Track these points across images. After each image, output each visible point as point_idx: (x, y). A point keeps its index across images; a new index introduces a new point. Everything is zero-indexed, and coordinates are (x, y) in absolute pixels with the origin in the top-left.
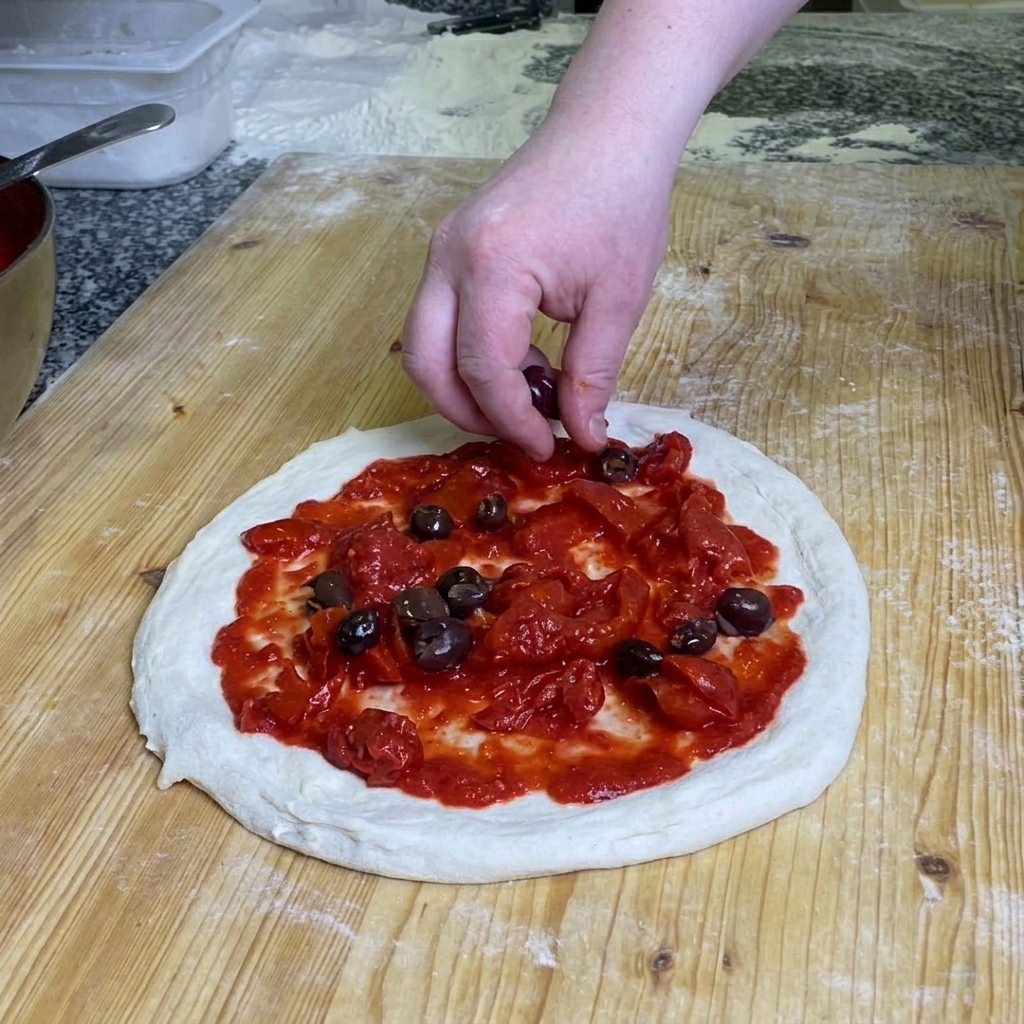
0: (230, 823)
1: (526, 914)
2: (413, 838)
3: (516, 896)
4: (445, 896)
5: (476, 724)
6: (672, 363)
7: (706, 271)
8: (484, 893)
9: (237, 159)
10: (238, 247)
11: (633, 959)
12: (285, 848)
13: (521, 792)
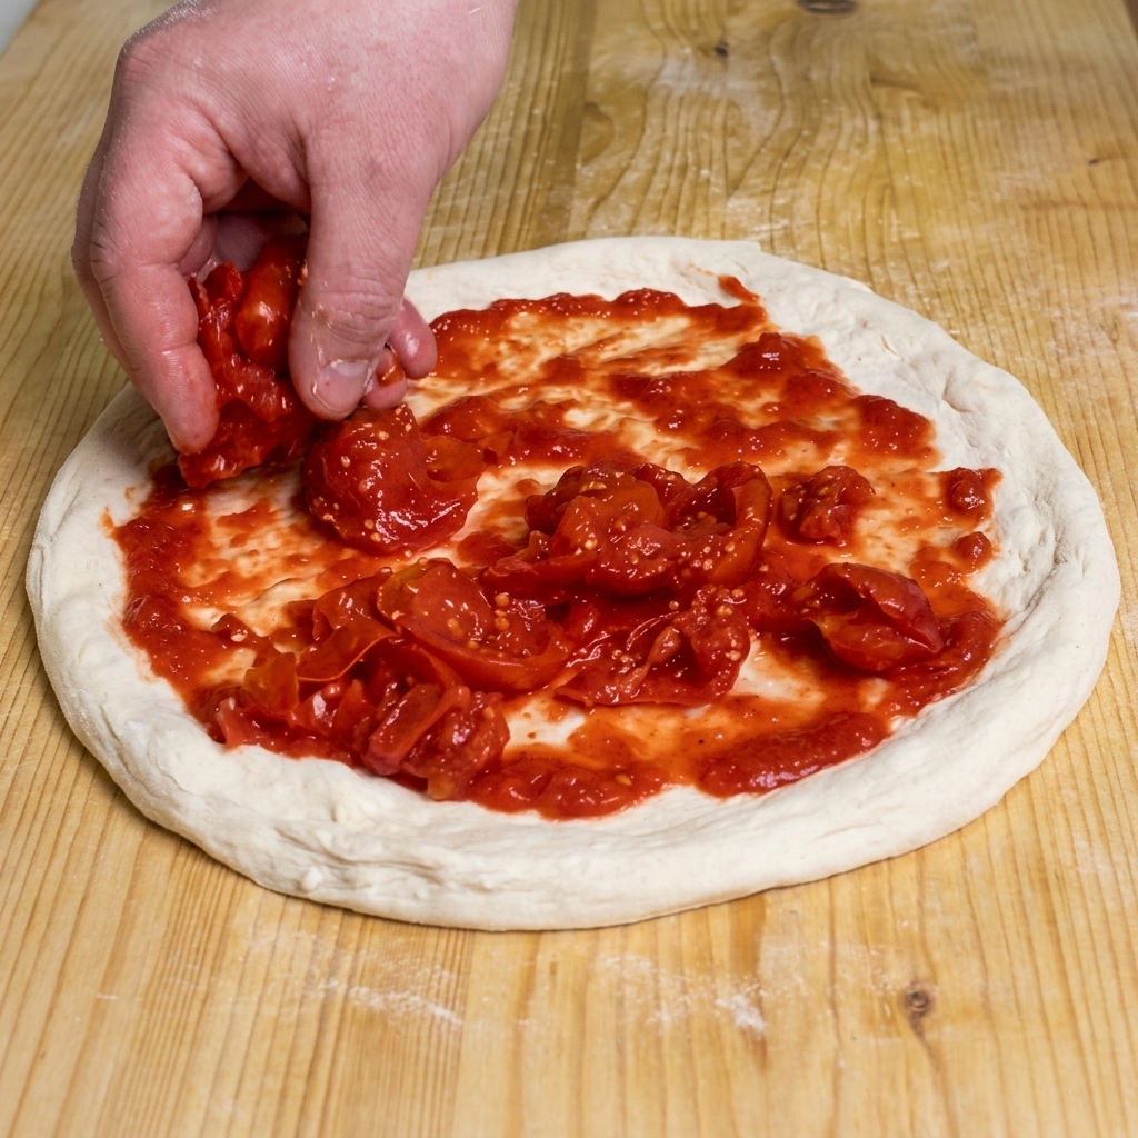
0: (231, 880)
1: (705, 961)
2: (515, 868)
3: (685, 934)
4: (581, 945)
5: (567, 701)
6: (708, 183)
7: (722, 52)
8: (637, 937)
11: (876, 1006)
12: (326, 906)
13: (657, 788)
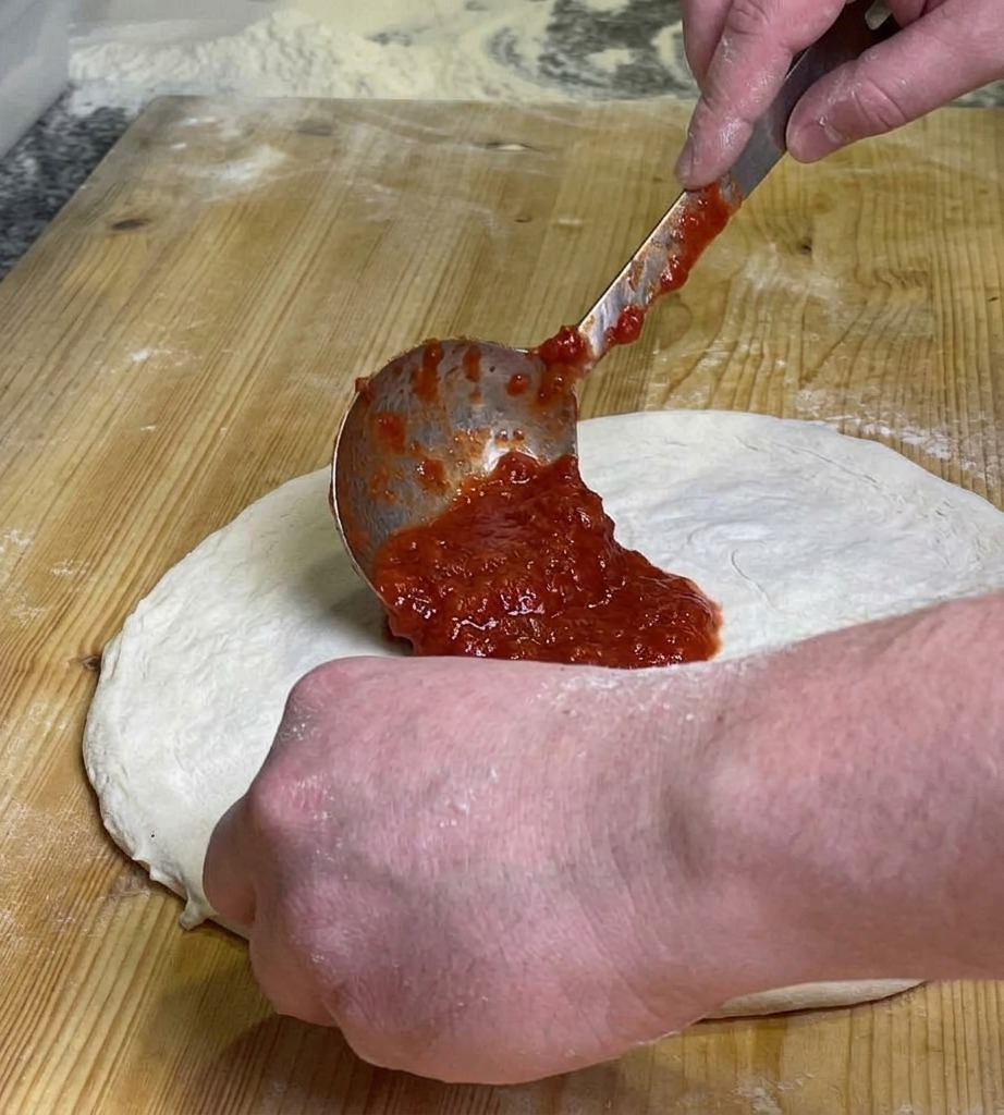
6: (783, 373)
7: (806, 248)
9: (80, 107)
10: (121, 226)
